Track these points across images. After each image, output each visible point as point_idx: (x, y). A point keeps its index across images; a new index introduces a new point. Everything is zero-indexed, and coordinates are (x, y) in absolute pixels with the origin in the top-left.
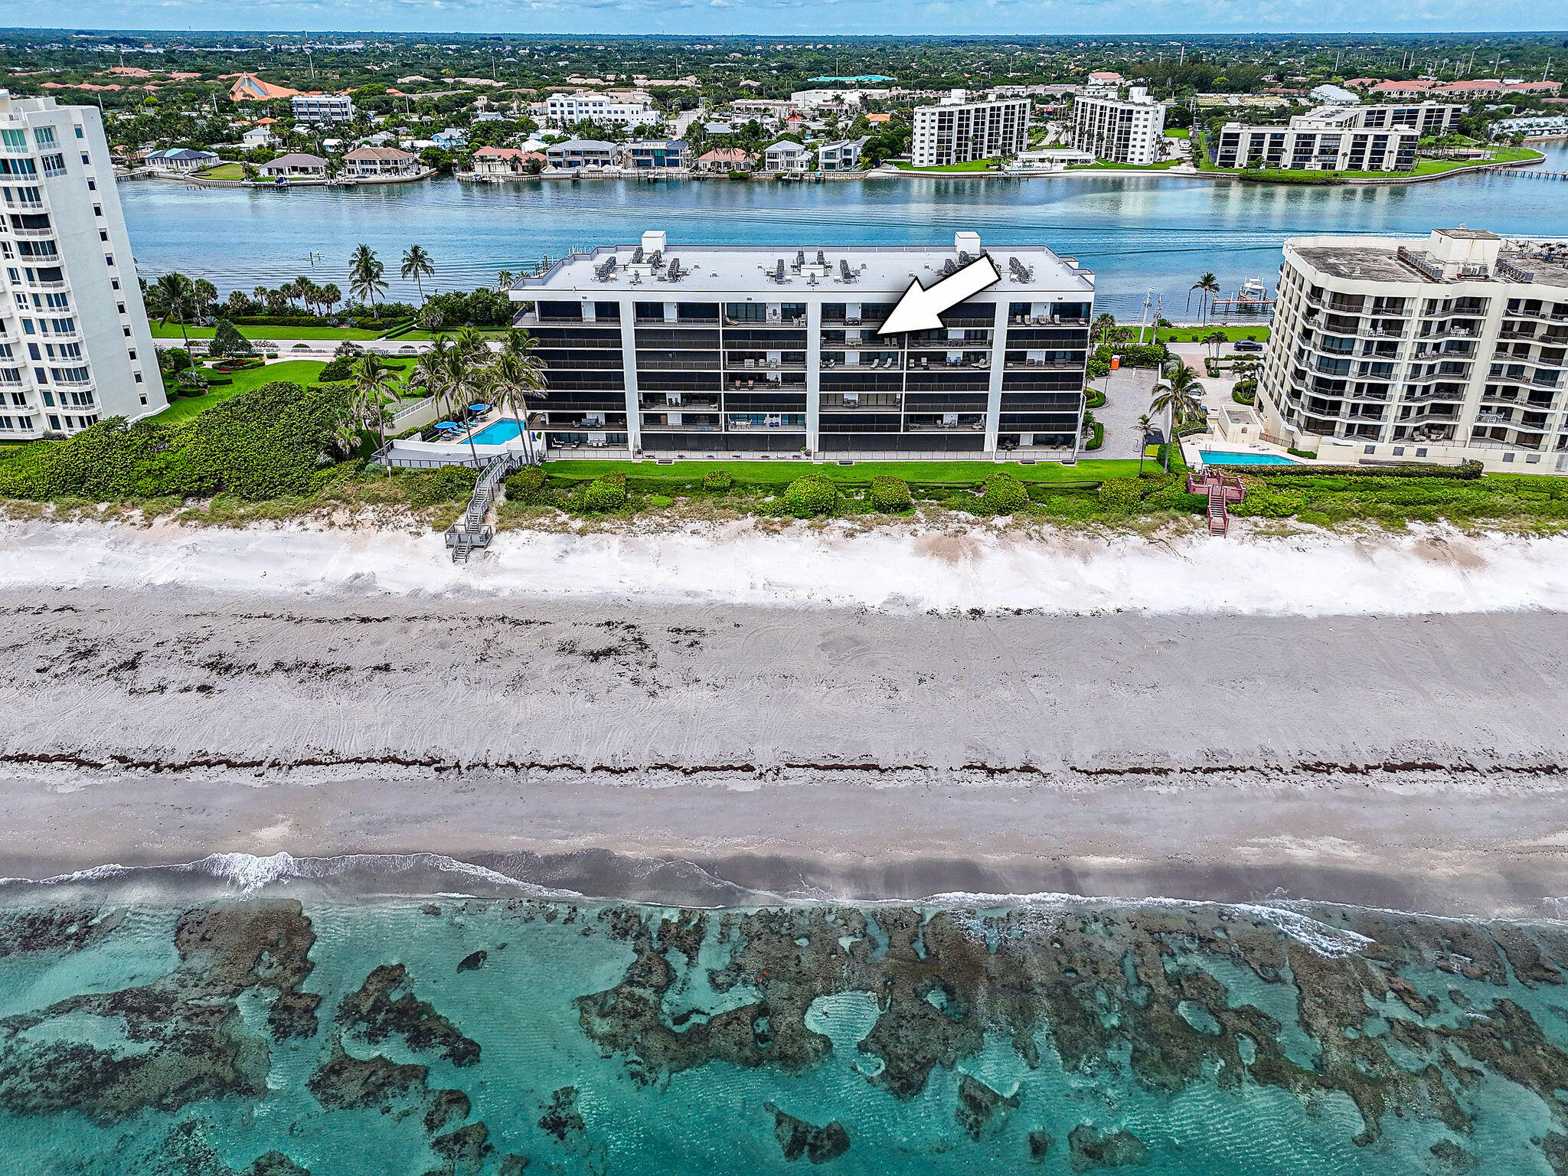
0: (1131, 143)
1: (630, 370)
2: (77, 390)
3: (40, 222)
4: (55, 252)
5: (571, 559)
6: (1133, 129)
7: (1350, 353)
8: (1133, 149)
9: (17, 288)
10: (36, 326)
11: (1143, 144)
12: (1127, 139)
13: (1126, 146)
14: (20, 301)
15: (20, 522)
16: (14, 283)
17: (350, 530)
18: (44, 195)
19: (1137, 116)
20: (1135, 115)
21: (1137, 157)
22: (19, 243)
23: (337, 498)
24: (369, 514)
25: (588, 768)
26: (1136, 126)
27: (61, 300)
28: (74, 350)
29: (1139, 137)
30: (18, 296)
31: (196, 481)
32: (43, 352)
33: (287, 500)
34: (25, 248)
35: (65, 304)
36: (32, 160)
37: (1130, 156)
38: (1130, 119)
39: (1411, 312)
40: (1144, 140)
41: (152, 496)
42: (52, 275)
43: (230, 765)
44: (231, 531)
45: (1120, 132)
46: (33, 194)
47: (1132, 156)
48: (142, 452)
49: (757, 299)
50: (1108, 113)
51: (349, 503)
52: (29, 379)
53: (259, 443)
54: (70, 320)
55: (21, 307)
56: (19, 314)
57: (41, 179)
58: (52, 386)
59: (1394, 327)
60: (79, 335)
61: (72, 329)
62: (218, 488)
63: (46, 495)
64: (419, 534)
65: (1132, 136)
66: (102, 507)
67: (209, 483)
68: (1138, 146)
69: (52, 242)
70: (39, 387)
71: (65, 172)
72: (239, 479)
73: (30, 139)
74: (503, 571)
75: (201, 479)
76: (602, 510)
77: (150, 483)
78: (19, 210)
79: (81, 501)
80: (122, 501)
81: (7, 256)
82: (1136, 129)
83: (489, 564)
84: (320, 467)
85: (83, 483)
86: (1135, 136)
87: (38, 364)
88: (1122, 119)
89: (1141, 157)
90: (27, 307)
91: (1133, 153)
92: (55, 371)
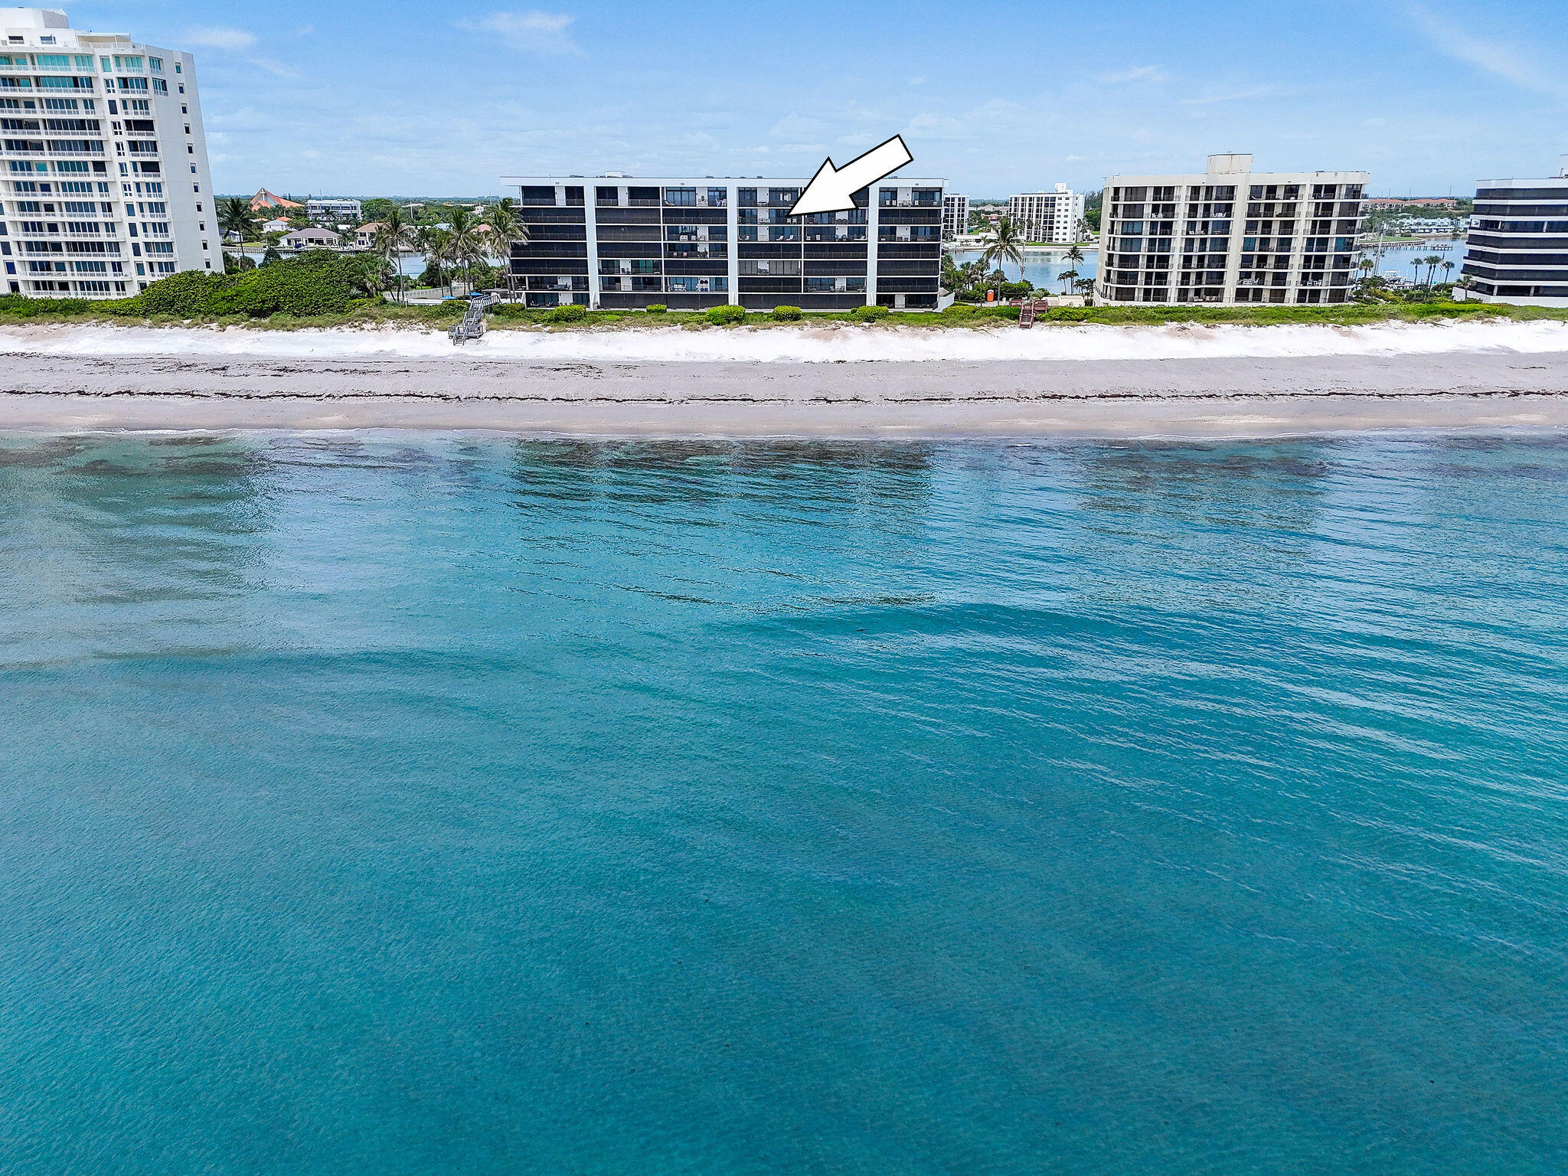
0: (1055, 225)
1: (592, 241)
2: (163, 260)
3: (147, 125)
4: (156, 150)
5: (542, 344)
6: (1056, 213)
7: (1141, 234)
8: (1057, 230)
9: (124, 179)
10: (137, 209)
11: (1065, 225)
12: (1052, 222)
13: (1051, 228)
14: (125, 190)
15: (125, 328)
16: (122, 175)
17: (376, 332)
18: (152, 107)
19: (1060, 201)
20: (1057, 201)
21: (1061, 236)
22: (129, 142)
23: (367, 315)
24: (390, 324)
25: (550, 399)
26: (1059, 210)
27: (157, 188)
28: (163, 228)
29: (1062, 219)
30: (125, 186)
31: (259, 303)
32: (139, 229)
33: (330, 316)
34: (134, 146)
35: (160, 191)
36: (145, 79)
37: (1055, 236)
38: (1053, 205)
39: (1179, 197)
40: (1066, 222)
41: (224, 314)
42: (151, 167)
43: (298, 396)
44: (285, 333)
45: (1046, 217)
46: (144, 105)
47: (1057, 237)
48: (217, 288)
49: (689, 184)
50: (1035, 202)
51: (375, 318)
52: (127, 253)
53: (308, 280)
54: (162, 204)
55: (126, 195)
56: (123, 199)
57: (150, 94)
58: (144, 258)
59: (1169, 210)
60: (169, 216)
61: (163, 211)
62: (276, 308)
63: (144, 314)
64: (428, 333)
65: (1056, 219)
66: (187, 322)
67: (271, 305)
68: (1061, 228)
69: (155, 142)
70: (133, 259)
71: (167, 95)
72: (292, 302)
73: (146, 64)
74: (491, 348)
75: (263, 302)
76: (567, 320)
77: (225, 306)
78: (132, 117)
79: (171, 317)
80: (203, 318)
81: (119, 154)
82: (1059, 213)
83: (482, 345)
84: (354, 297)
85: (172, 306)
86: (1058, 219)
87: (135, 240)
88: (1046, 205)
89: (1064, 237)
90: (131, 195)
91: (1057, 233)
92: (147, 244)
